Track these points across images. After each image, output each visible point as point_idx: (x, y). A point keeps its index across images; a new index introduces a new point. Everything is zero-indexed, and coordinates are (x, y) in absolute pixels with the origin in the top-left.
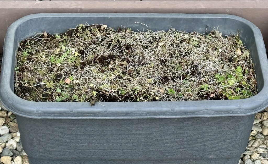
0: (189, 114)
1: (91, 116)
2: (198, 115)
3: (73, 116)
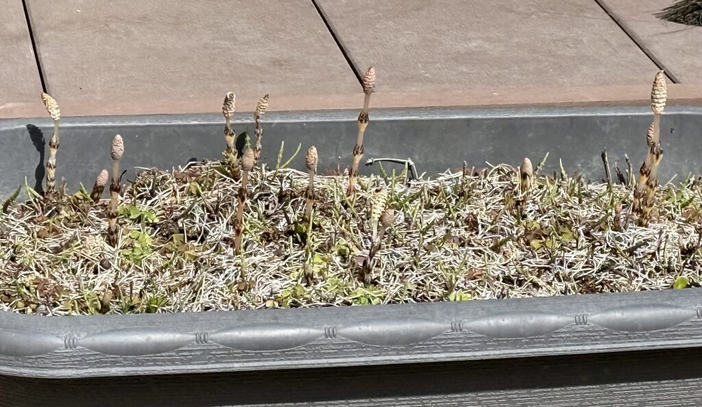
0: (640, 337)
1: (276, 356)
2: (674, 337)
3: (209, 361)
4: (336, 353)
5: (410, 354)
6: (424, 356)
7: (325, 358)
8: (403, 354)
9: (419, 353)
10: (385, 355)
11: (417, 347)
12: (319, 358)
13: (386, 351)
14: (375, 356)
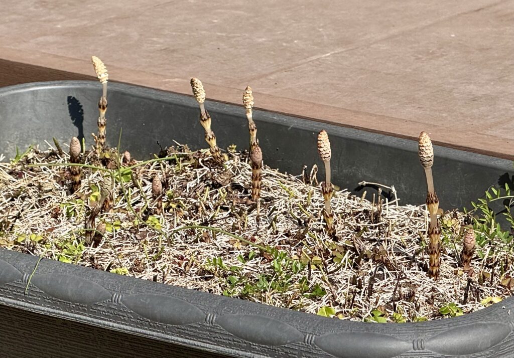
0: (159, 328)
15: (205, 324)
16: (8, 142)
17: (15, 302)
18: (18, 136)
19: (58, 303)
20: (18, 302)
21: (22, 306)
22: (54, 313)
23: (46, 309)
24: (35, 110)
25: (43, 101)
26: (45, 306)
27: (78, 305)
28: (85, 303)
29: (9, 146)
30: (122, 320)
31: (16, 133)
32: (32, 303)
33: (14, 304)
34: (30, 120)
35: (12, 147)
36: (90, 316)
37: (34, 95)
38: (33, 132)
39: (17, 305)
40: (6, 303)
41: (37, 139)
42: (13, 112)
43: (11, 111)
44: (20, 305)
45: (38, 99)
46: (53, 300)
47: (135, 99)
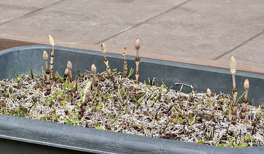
1: (4, 133)
4: (24, 136)
5: (50, 142)
6: (54, 144)
7: (20, 137)
8: (47, 142)
9: (53, 143)
10: (41, 141)
11: (52, 140)
12: (18, 137)
13: (41, 139)
14: (37, 140)
15: (160, 152)
16: (8, 73)
17: (63, 145)
18: (12, 70)
19: (85, 145)
20: (64, 146)
21: (66, 147)
22: (83, 150)
23: (79, 148)
24: (19, 59)
25: (23, 55)
26: (77, 147)
27: (95, 146)
28: (98, 144)
29: (9, 75)
30: (117, 151)
31: (12, 69)
32: (71, 146)
33: (62, 146)
34: (17, 63)
35: (10, 75)
36: (101, 150)
37: (18, 52)
38: (18, 68)
39: (64, 147)
40: (58, 146)
41: (20, 71)
42: (10, 60)
43: (9, 60)
44: (65, 147)
45: (20, 54)
46: (82, 144)
47: (64, 52)
